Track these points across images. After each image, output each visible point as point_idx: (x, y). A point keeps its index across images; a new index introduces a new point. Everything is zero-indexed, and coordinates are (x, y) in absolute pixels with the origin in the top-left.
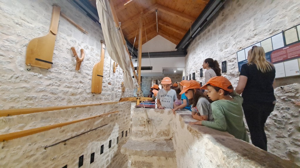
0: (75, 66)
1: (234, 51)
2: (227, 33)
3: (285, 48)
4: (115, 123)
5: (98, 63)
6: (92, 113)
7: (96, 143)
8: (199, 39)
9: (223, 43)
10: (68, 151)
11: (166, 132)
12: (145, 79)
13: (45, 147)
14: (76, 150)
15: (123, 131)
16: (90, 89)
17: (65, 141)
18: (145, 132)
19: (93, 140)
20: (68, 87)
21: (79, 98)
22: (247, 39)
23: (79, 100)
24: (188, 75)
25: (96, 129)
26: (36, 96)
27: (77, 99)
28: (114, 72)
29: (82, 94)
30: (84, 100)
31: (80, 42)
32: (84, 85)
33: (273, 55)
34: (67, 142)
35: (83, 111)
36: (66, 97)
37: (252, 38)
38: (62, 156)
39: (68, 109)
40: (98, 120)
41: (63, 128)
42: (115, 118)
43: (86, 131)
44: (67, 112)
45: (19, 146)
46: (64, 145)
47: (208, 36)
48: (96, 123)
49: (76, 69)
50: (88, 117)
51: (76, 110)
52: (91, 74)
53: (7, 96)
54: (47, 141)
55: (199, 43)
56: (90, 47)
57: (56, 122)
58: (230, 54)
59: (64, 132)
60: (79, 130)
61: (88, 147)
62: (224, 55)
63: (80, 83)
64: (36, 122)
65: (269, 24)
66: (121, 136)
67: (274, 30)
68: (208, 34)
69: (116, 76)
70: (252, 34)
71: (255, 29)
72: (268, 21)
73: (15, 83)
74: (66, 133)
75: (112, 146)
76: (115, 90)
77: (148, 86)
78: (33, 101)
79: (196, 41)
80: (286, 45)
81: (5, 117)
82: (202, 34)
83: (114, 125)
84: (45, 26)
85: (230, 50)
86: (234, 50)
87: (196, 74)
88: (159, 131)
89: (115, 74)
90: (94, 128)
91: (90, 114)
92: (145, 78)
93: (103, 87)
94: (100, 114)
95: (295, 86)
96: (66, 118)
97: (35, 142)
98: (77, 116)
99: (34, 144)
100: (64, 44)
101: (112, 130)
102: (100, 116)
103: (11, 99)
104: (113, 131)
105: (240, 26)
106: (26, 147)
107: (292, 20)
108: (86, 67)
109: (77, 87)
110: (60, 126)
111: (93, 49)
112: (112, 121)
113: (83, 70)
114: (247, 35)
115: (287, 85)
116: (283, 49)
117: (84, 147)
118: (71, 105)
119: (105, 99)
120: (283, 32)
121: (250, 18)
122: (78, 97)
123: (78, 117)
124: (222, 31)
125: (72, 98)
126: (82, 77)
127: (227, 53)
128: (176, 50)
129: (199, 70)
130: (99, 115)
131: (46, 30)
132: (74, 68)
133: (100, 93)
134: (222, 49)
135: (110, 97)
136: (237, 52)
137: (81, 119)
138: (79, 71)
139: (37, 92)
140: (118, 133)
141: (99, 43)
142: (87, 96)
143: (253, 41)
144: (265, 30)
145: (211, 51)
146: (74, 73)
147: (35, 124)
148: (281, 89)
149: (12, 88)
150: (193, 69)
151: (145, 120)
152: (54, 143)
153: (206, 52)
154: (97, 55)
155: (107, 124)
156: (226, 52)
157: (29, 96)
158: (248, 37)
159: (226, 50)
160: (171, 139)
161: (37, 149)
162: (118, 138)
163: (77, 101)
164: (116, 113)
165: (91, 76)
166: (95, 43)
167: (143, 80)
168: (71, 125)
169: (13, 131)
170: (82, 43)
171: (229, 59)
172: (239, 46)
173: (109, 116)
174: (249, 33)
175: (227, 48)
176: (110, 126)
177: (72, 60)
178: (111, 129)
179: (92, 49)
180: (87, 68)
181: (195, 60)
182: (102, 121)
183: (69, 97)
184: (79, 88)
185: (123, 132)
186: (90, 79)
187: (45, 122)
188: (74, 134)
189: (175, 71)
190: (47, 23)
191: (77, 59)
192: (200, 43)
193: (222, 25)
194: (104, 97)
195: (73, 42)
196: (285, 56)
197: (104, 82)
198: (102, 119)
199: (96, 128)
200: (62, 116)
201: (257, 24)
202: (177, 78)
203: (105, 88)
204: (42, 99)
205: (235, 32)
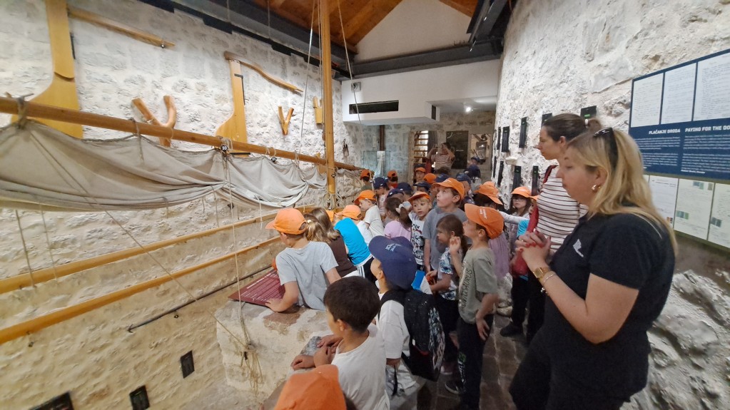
5: (227, 123)
6: (236, 242)
9: (600, 23)
13: (128, 328)
14: (208, 322)
17: (174, 310)
21: (191, 218)
22: (688, 18)
23: (190, 224)
26: (72, 236)
27: (185, 222)
28: (284, 133)
29: (195, 208)
30: (206, 220)
31: (157, 78)
34: (179, 312)
35: (209, 244)
36: (154, 224)
38: (175, 337)
39: (165, 248)
40: (256, 254)
41: (162, 288)
43: (226, 283)
44: (164, 254)
46: (175, 317)
48: (251, 263)
50: (227, 253)
51: (188, 246)
56: (192, 82)
57: (142, 278)
59: (169, 295)
60: (208, 283)
62: (593, 81)
64: (92, 286)
74: (173, 295)
78: (70, 248)
84: (38, 64)
86: (630, 63)
87: (512, 131)
88: (280, 376)
89: (289, 137)
90: (246, 274)
91: (229, 247)
94: (258, 242)
96: (165, 267)
97: (104, 323)
98: (195, 257)
99: (101, 327)
100: (110, 96)
102: (257, 248)
106: (84, 333)
110: (156, 284)
111: (204, 86)
118: (172, 237)
122: (184, 216)
123: (198, 258)
125: (170, 221)
127: (606, 72)
129: (520, 123)
130: (255, 244)
131: (45, 74)
134: (592, 51)
136: (634, 80)
137: (206, 261)
139: (72, 227)
141: (221, 63)
142: (210, 211)
150: (508, 113)
154: (220, 99)
156: (602, 68)
159: (605, 59)
161: (112, 333)
163: (185, 227)
166: (207, 68)
168: (184, 277)
169: (43, 312)
170: (165, 76)
171: (606, 103)
172: (650, 50)
175: (607, 51)
179: (200, 87)
181: (514, 80)
183: (160, 223)
187: (112, 284)
188: (196, 293)
189: (468, 110)
190: (42, 52)
195: (134, 82)
200: (154, 265)
204: (89, 241)
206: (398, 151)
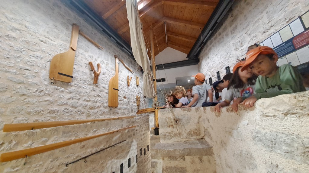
0: (93, 80)
2: (240, 32)
3: (306, 32)
4: (132, 139)
5: (113, 77)
6: (110, 127)
7: (116, 161)
8: (210, 44)
9: (237, 42)
10: (88, 169)
11: (197, 131)
13: (66, 164)
14: (96, 168)
15: (141, 149)
16: (107, 103)
17: (86, 157)
19: (112, 158)
20: (87, 101)
21: (98, 112)
22: (263, 33)
25: (115, 145)
26: (58, 109)
27: (96, 113)
28: (128, 86)
29: (100, 108)
30: (102, 114)
31: (96, 58)
32: (102, 99)
33: (295, 41)
34: (87, 159)
35: (102, 125)
36: (86, 111)
37: (269, 30)
39: (88, 123)
40: (116, 135)
41: (83, 144)
42: (132, 133)
43: (105, 147)
44: (86, 126)
45: (41, 163)
46: (85, 162)
47: (220, 39)
48: (115, 139)
49: (94, 83)
50: (107, 132)
51: (95, 125)
52: (107, 88)
53: (31, 109)
54: (68, 157)
55: (211, 47)
56: (105, 62)
57: (76, 137)
59: (84, 148)
60: (99, 146)
61: (108, 165)
62: (240, 53)
63: (97, 97)
64: (58, 136)
65: (284, 14)
66: (140, 154)
67: (290, 18)
68: (219, 37)
69: (130, 90)
70: (268, 27)
71: (270, 21)
72: (281, 11)
73: (40, 96)
74: (86, 149)
75: (132, 165)
76: (130, 104)
78: (56, 115)
79: (207, 46)
80: (306, 29)
81: (29, 131)
82: (213, 39)
83: (132, 142)
84: (66, 43)
85: (246, 47)
87: (213, 78)
89: (129, 87)
90: (112, 145)
91: (108, 129)
93: (119, 101)
94: (118, 129)
96: (86, 133)
97: (57, 158)
98: (96, 131)
99: (55, 160)
100: (83, 59)
101: (131, 146)
103: (35, 112)
104: (131, 148)
105: (253, 22)
106: (48, 163)
107: (306, 5)
108: (103, 81)
109: (96, 101)
110: (80, 141)
111: (108, 64)
112: (129, 137)
113: (100, 84)
114: (262, 29)
116: (304, 33)
117: (104, 165)
118: (90, 119)
119: (121, 113)
120: (300, 17)
121: (262, 13)
122: (96, 110)
123: (97, 132)
124: (234, 31)
125: (91, 111)
126: (99, 91)
127: (244, 50)
128: (187, 59)
129: (216, 74)
130: (117, 130)
131: (67, 47)
132: (92, 82)
133: (117, 107)
134: (237, 48)
135: (126, 112)
137: (100, 134)
138: (97, 84)
139: (59, 105)
140: (136, 150)
141: (113, 58)
142: (104, 110)
143: (270, 33)
144: (281, 20)
145: (226, 52)
146: (92, 86)
147: (57, 139)
149: (37, 101)
150: (209, 74)
152: (75, 160)
153: (220, 54)
154: (112, 69)
155: (125, 140)
156: (242, 50)
157: (52, 109)
158: (264, 31)
159: (242, 48)
160: (202, 138)
161: (59, 166)
162: (137, 156)
163: (95, 115)
164: (133, 128)
165: (107, 89)
166: (110, 58)
168: (90, 140)
169: (35, 146)
170: (98, 58)
172: (255, 41)
173: (126, 131)
174: (264, 26)
175: (242, 46)
176: (128, 143)
177: (90, 74)
178: (129, 145)
179: (107, 64)
180: (103, 82)
181: (209, 64)
182: (120, 136)
183: (88, 111)
184: (97, 102)
185: (141, 150)
186: (106, 93)
187: (66, 137)
188: (94, 150)
189: (189, 81)
190: (68, 40)
191: (95, 73)
192: (212, 47)
193: (233, 26)
194: (120, 111)
195: (90, 57)
196: (308, 40)
197: (120, 96)
198: (120, 134)
199: (114, 144)
200: (82, 131)
201: (270, 17)
203: (121, 102)
204: (63, 113)
205: (248, 28)
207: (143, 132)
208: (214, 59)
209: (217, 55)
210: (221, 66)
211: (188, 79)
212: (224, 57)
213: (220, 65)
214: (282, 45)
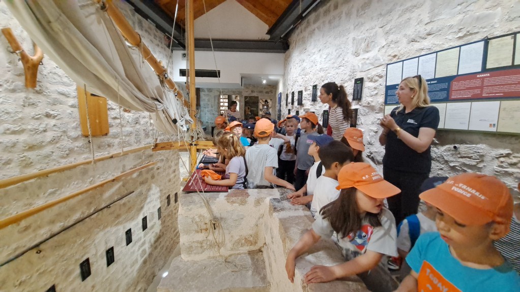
0: (23, 78)
1: (382, 60)
2: (372, 18)
3: (483, 75)
4: (150, 185)
6: (94, 177)
7: (114, 229)
8: (315, 22)
9: (362, 39)
10: (50, 261)
11: (251, 239)
12: (207, 93)
14: (69, 254)
15: (169, 195)
16: (79, 129)
17: (37, 246)
18: (208, 243)
19: (105, 227)
20: (14, 133)
21: (53, 152)
22: (410, 40)
23: (51, 158)
24: (289, 91)
25: (109, 205)
27: (47, 156)
29: (57, 142)
30: (67, 154)
32: (59, 122)
33: (455, 85)
34: (42, 247)
35: (69, 178)
36: (15, 156)
37: (422, 40)
38: (38, 274)
39: (26, 182)
40: (111, 187)
41: (23, 223)
42: (149, 176)
43: (86, 215)
44: (25, 189)
46: (37, 253)
47: (334, 18)
48: (107, 195)
49: (26, 86)
50: (86, 187)
51: (50, 180)
52: (74, 94)
55: (314, 30)
58: (372, 64)
59: (30, 230)
60: (69, 216)
61: (96, 241)
62: (360, 66)
63: (46, 119)
65: (460, 17)
66: (166, 204)
67: (468, 32)
68: (333, 13)
70: (423, 30)
71: (431, 22)
72: (459, 7)
74: (34, 230)
75: (149, 225)
76: (142, 123)
77: (212, 107)
79: (308, 24)
80: (484, 69)
82: (322, 10)
83: (149, 190)
85: (373, 57)
86: (381, 58)
87: (304, 93)
88: (237, 238)
90: (103, 205)
91: (89, 180)
92: (206, 91)
93: (110, 121)
94: (113, 176)
95: (482, 149)
96: (26, 202)
98: (57, 190)
101: (146, 198)
102: (113, 180)
104: (148, 200)
105: (402, 8)
107: (509, 17)
108: (55, 76)
109: (42, 129)
110: (16, 220)
112: (142, 183)
113: (48, 85)
114: (411, 32)
115: (467, 144)
116: (478, 76)
117: (88, 243)
118: (33, 171)
119: (119, 143)
120: (487, 41)
122: (47, 150)
123: (58, 192)
124: (363, 12)
125: (32, 155)
126: (49, 103)
127: (368, 62)
128: (268, 37)
129: (311, 88)
130: (111, 178)
132: (20, 82)
133: (106, 134)
134: (359, 51)
135: (132, 139)
136: (388, 65)
137: (67, 194)
138: (38, 88)
140: (159, 201)
142: (72, 146)
143: (422, 47)
144: (451, 27)
145: (337, 51)
146: (23, 95)
148: (453, 149)
150: (300, 83)
151: (207, 221)
152: (12, 257)
153: (326, 51)
155: (133, 192)
156: (365, 60)
158: (413, 36)
159: (366, 56)
160: (260, 251)
162: (159, 210)
163: (46, 161)
164: (150, 167)
165: (74, 97)
167: (202, 94)
168: (45, 212)
171: (369, 76)
172: (391, 52)
173: (135, 175)
174: (418, 26)
175: (368, 52)
176: (141, 194)
177: (10, 63)
178: (144, 197)
180: (59, 79)
181: (305, 64)
182: (120, 187)
183: (21, 156)
184: (45, 131)
185: (168, 198)
186: (72, 106)
188: (57, 228)
189: (264, 82)
191: (24, 58)
192: (317, 31)
194: (116, 141)
196: (477, 91)
197: (112, 109)
198: (121, 183)
199: (108, 203)
200: (15, 200)
201: (436, 11)
202: (267, 93)
203: (118, 121)
205: (389, 18)
206: (210, 108)
207: (173, 169)
208: (314, 56)
209: (321, 51)
210: (322, 77)
211: (264, 79)
212: (333, 61)
213: (322, 74)
214: (432, 82)
